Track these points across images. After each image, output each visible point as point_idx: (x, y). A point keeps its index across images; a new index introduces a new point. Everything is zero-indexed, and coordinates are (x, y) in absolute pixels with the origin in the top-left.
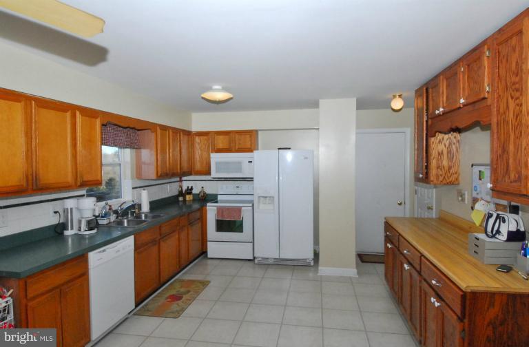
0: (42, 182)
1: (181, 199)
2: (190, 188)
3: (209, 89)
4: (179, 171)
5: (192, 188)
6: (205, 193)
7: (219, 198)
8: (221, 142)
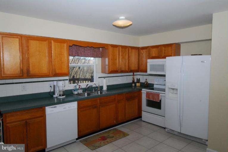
0: (32, 73)
1: (133, 85)
2: (138, 79)
3: (118, 19)
4: (127, 69)
5: (139, 80)
6: (147, 83)
7: (155, 86)
8: (154, 52)
